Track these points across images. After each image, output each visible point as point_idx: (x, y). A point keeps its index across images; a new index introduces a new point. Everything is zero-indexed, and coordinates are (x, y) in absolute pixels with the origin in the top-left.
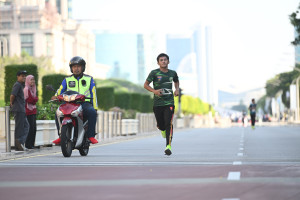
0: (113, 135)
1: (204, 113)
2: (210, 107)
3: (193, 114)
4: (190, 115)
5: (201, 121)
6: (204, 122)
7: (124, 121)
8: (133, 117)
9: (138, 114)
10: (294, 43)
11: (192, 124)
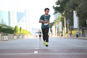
0: (1, 40)
1: (28, 34)
2: (29, 32)
3: (24, 34)
4: (24, 35)
5: (27, 36)
6: (27, 37)
7: (4, 36)
8: (7, 35)
9: (8, 34)
10: (54, 14)
11: (24, 37)
